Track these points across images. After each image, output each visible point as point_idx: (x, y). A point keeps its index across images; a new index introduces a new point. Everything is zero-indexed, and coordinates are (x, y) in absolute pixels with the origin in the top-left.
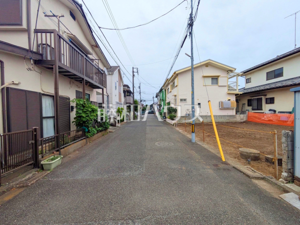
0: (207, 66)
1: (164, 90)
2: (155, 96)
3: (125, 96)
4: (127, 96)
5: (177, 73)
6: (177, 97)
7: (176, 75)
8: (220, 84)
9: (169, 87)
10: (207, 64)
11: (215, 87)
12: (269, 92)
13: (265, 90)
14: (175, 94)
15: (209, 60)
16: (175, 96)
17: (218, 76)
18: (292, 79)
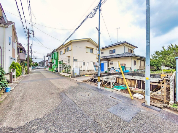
0: (88, 42)
1: (56, 52)
2: (46, 56)
3: (18, 53)
4: (20, 52)
5: (72, 41)
6: (70, 58)
7: (71, 43)
8: (94, 53)
9: (63, 50)
10: (88, 40)
11: (91, 54)
12: (112, 59)
13: (110, 58)
14: (69, 56)
15: (90, 38)
16: (69, 57)
17: (93, 49)
18: (120, 54)
